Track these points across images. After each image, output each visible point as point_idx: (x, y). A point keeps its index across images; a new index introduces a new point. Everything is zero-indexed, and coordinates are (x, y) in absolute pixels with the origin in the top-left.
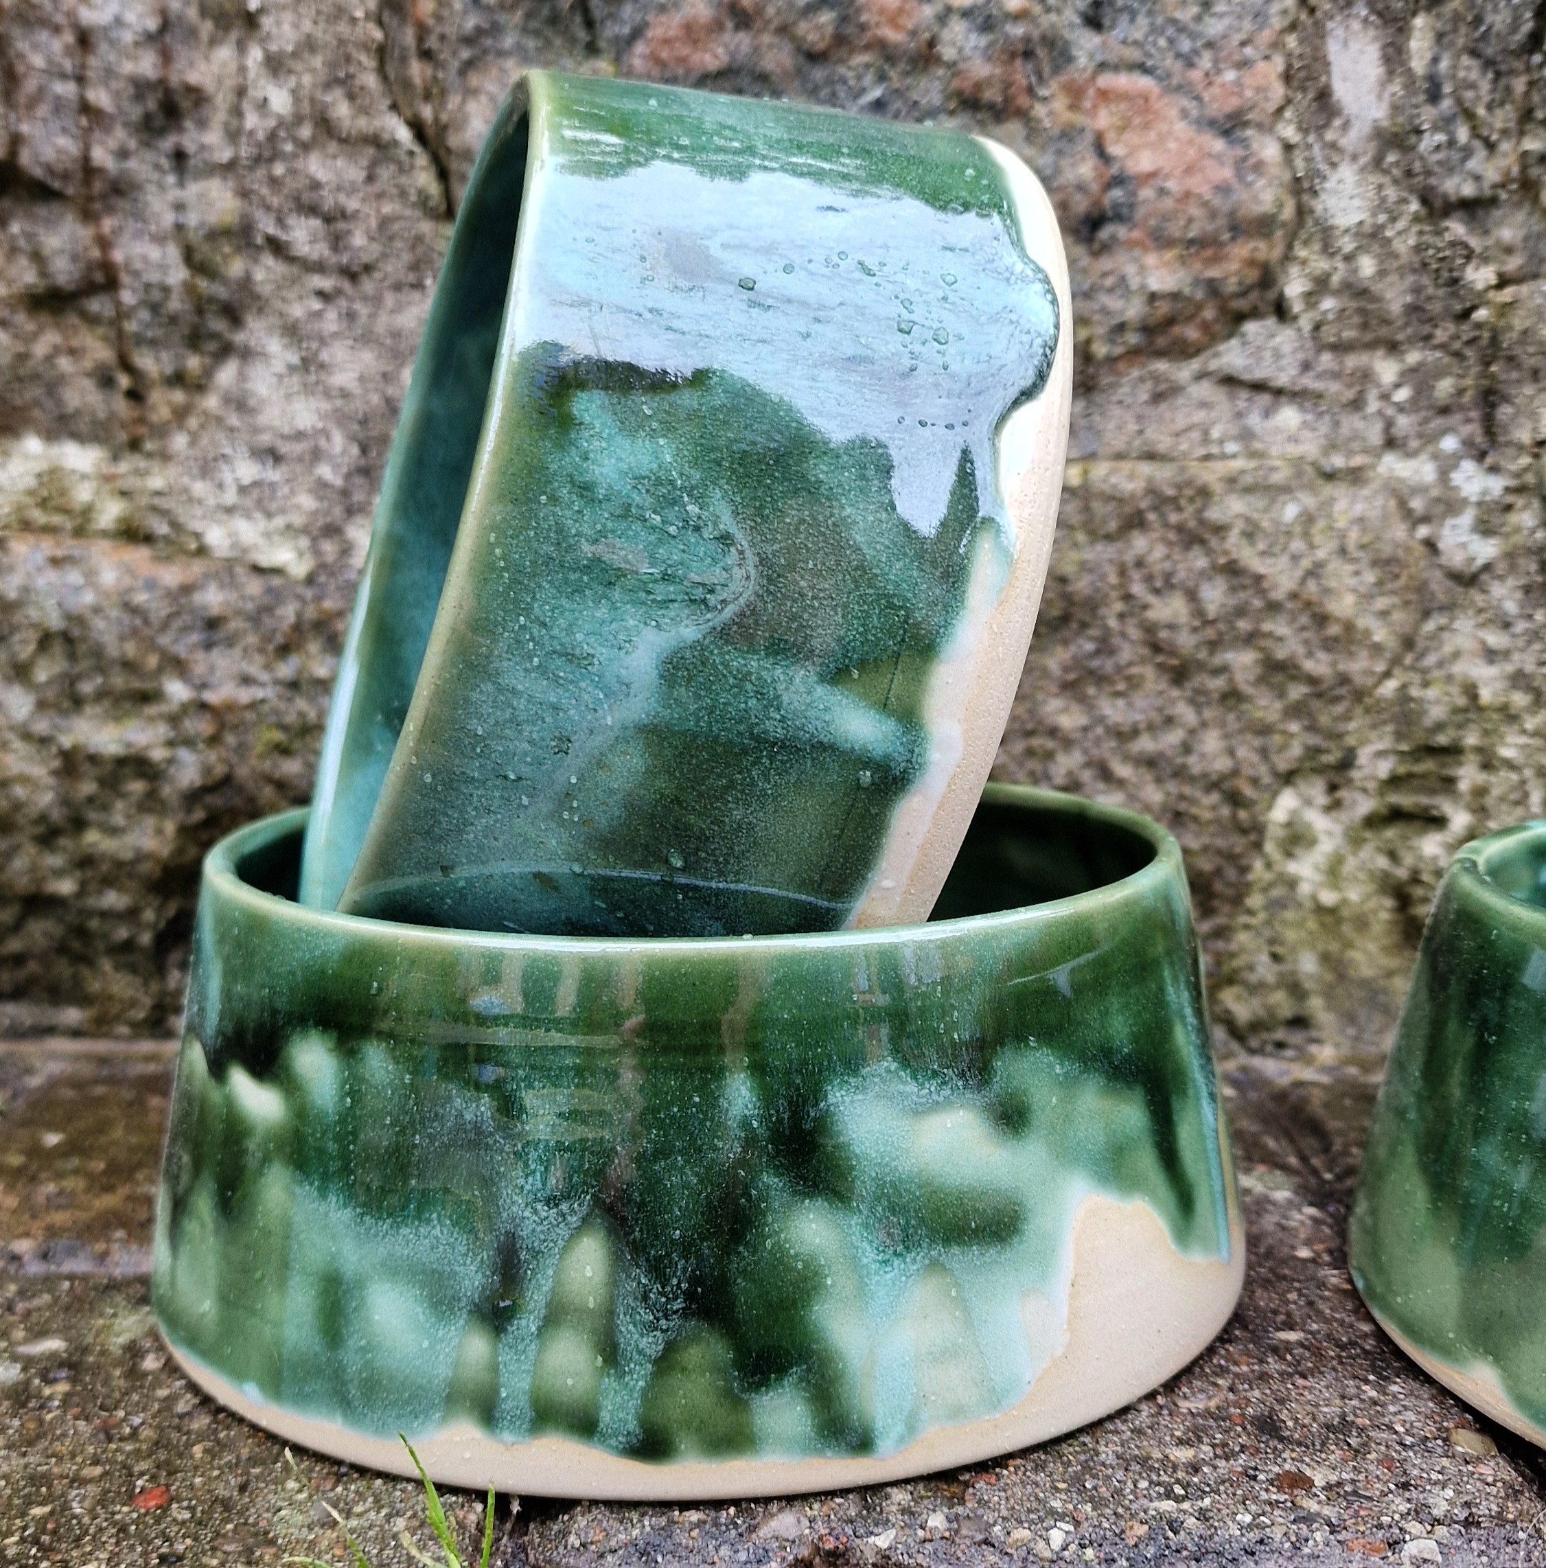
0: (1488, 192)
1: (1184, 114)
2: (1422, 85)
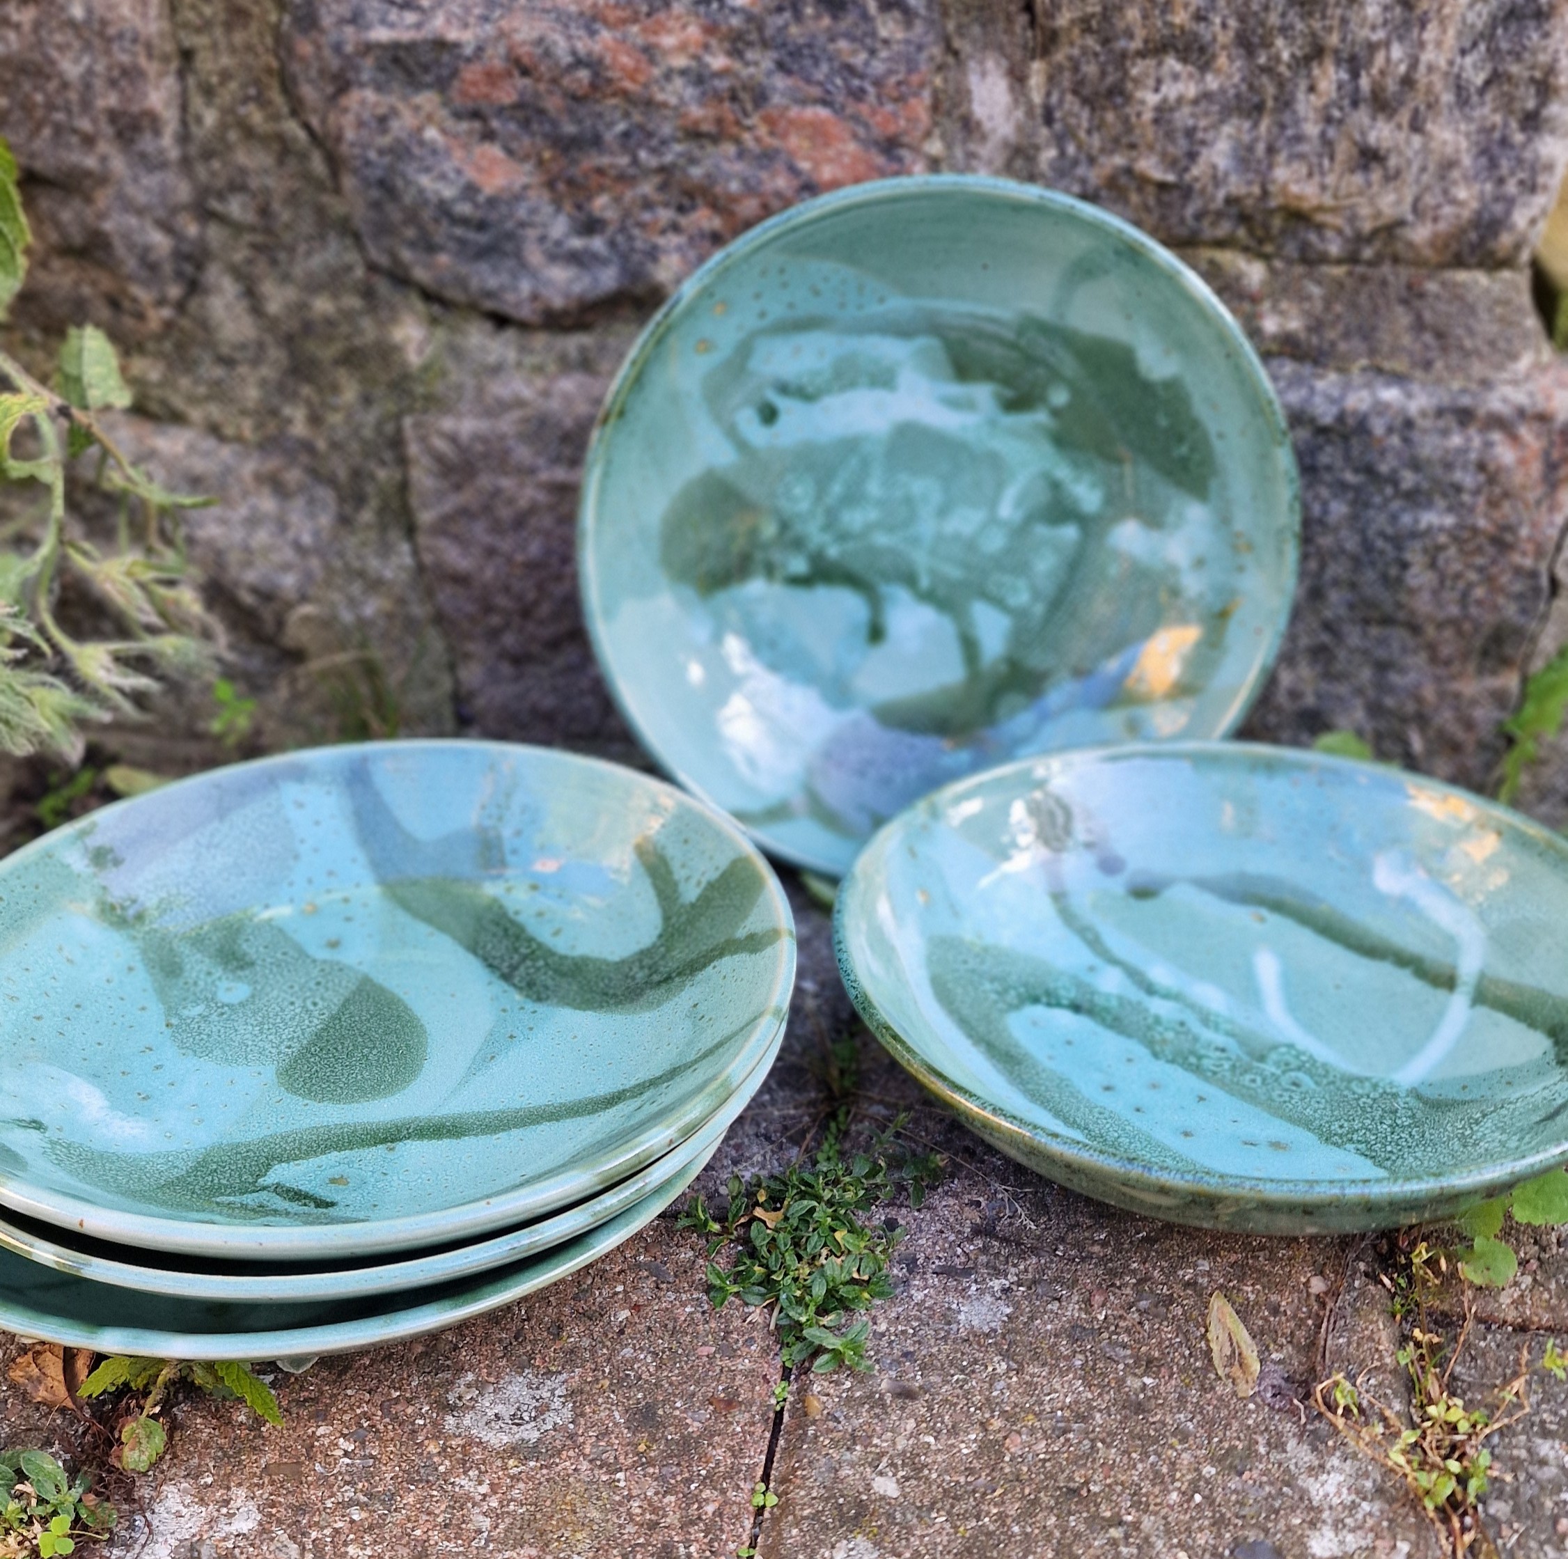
1: (855, 136)
2: (1039, 111)
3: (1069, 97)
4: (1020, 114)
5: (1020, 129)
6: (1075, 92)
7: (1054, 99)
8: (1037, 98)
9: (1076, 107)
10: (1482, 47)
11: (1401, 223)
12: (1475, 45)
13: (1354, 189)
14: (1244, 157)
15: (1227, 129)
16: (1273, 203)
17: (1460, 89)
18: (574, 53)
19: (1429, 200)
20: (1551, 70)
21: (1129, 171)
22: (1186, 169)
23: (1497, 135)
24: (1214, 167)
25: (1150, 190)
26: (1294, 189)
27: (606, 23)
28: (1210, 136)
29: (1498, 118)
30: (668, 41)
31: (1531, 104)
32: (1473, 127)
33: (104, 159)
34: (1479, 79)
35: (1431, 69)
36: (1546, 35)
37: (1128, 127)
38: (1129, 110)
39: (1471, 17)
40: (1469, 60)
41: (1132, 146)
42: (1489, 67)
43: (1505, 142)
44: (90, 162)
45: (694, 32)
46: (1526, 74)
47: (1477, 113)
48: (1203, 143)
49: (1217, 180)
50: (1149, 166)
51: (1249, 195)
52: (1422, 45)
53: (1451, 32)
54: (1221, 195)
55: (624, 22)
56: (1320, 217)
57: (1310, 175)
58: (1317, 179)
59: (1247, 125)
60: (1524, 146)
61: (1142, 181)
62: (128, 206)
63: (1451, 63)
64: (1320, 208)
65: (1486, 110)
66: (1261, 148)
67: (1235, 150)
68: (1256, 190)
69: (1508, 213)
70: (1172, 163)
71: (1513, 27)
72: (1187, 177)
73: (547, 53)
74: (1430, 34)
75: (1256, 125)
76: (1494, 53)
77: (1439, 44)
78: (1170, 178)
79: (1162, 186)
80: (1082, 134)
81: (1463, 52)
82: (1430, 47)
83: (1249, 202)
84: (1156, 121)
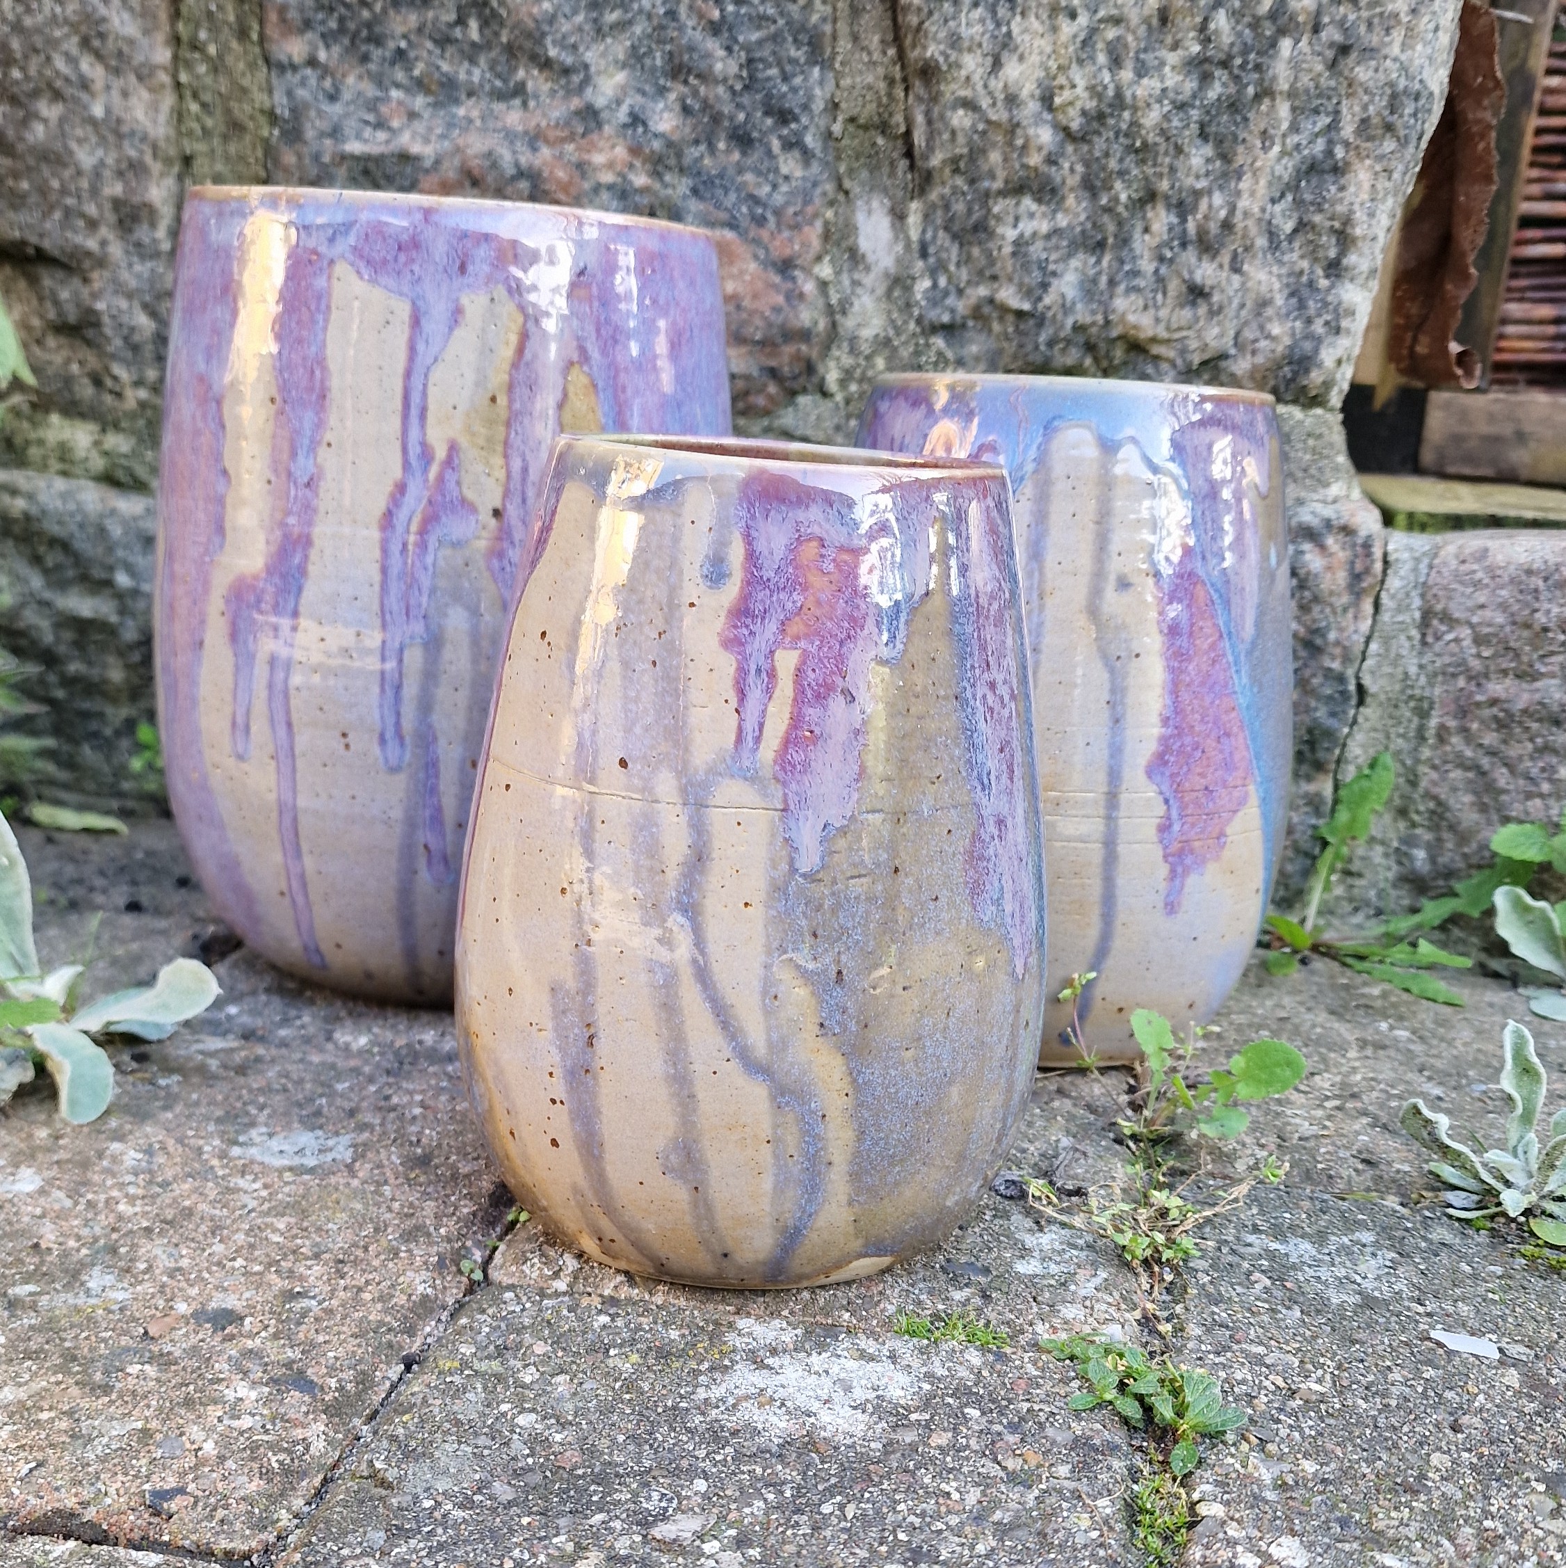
0: (958, 320)
1: (756, 257)
2: (915, 246)
3: (941, 233)
4: (900, 248)
5: (899, 261)
6: (946, 229)
7: (929, 235)
8: (914, 235)
9: (947, 243)
10: (1289, 197)
11: (1224, 356)
12: (1283, 195)
13: (1183, 323)
14: (1089, 288)
15: (1075, 263)
16: (1114, 333)
17: (1272, 234)
18: (517, 165)
19: (1249, 334)
20: (1348, 221)
21: (991, 301)
22: (1040, 299)
23: (1304, 279)
24: (1063, 296)
25: (1010, 318)
26: (1132, 318)
27: (547, 141)
28: (1059, 268)
29: (1305, 264)
30: (598, 159)
31: (1332, 253)
32: (1284, 271)
33: (104, 243)
34: (1289, 227)
35: (1246, 214)
36: (1342, 189)
37: (992, 261)
38: (991, 245)
39: (1279, 169)
40: (1278, 208)
41: (994, 278)
42: (1296, 215)
43: (1311, 284)
44: (92, 244)
45: (620, 152)
46: (1328, 224)
47: (1286, 258)
48: (1054, 274)
49: (1066, 309)
50: (1009, 296)
51: (1094, 324)
52: (1238, 193)
53: (1263, 182)
54: (1069, 322)
55: (563, 140)
56: (1156, 350)
57: (1146, 307)
58: (1152, 311)
59: (1093, 260)
60: (1329, 290)
61: (1004, 310)
62: (120, 289)
63: (1263, 210)
64: (1154, 340)
65: (1295, 256)
66: (1104, 279)
67: (1082, 282)
68: (1099, 318)
69: (1316, 351)
70: (1028, 293)
71: (1314, 181)
72: (1040, 306)
73: (494, 165)
74: (1244, 185)
75: (1098, 262)
76: (1298, 203)
77: (1253, 194)
78: (1026, 306)
79: (1020, 314)
80: (952, 268)
81: (1273, 201)
82: (1245, 195)
83: (1094, 330)
84: (1014, 254)
